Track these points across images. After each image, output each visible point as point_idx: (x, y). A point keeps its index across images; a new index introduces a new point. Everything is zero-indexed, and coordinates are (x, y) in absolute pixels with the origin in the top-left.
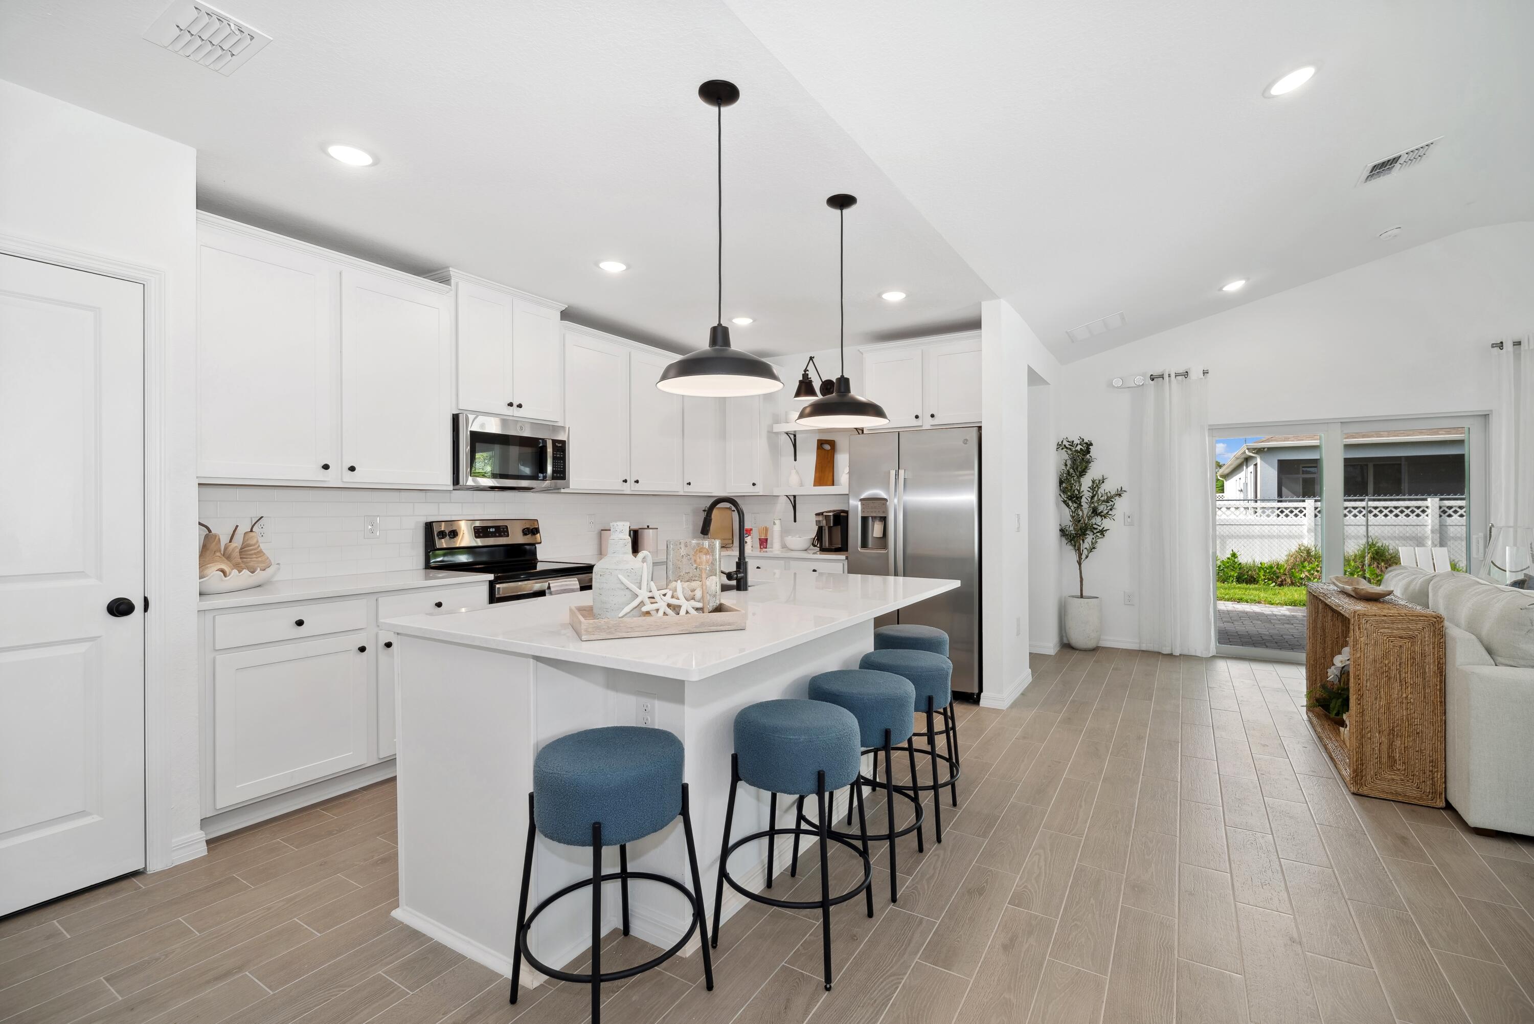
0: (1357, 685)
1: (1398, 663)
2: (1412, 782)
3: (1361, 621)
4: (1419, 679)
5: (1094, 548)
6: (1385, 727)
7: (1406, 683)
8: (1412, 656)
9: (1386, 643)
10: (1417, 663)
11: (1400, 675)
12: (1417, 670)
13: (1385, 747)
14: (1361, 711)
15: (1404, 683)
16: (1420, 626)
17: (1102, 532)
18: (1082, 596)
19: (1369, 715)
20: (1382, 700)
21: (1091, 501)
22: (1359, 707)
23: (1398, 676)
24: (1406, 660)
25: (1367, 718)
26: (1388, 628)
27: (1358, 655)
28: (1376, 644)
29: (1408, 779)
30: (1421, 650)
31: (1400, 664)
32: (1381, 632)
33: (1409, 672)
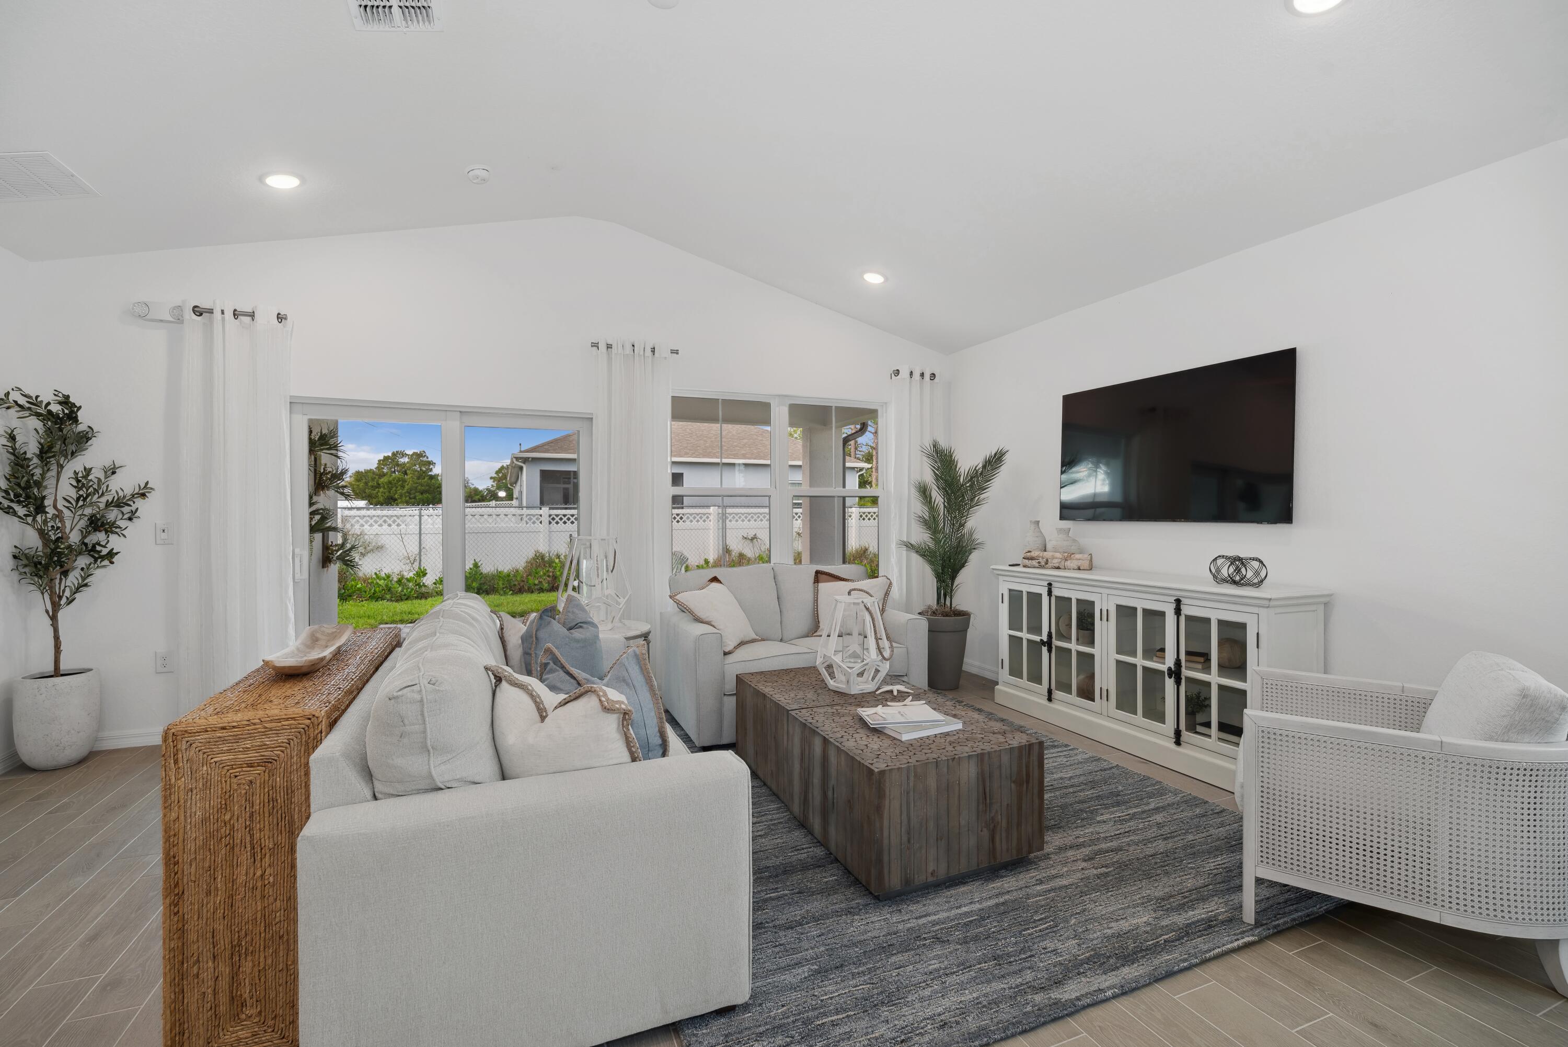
0: (173, 875)
1: (248, 815)
2: (273, 1031)
3: (179, 746)
4: (284, 834)
5: (86, 585)
6: (224, 942)
7: (261, 849)
8: (271, 796)
9: (226, 782)
10: (279, 807)
11: (252, 836)
12: (280, 820)
13: (224, 984)
14: (180, 925)
15: (259, 849)
16: (283, 739)
17: (111, 555)
18: (57, 673)
19: (196, 928)
20: (219, 893)
21: (77, 505)
22: (176, 919)
23: (248, 838)
24: (262, 804)
25: (192, 937)
26: (229, 751)
27: (174, 815)
28: (207, 785)
29: (265, 1028)
30: (287, 781)
31: (251, 816)
32: (216, 762)
33: (267, 827)
